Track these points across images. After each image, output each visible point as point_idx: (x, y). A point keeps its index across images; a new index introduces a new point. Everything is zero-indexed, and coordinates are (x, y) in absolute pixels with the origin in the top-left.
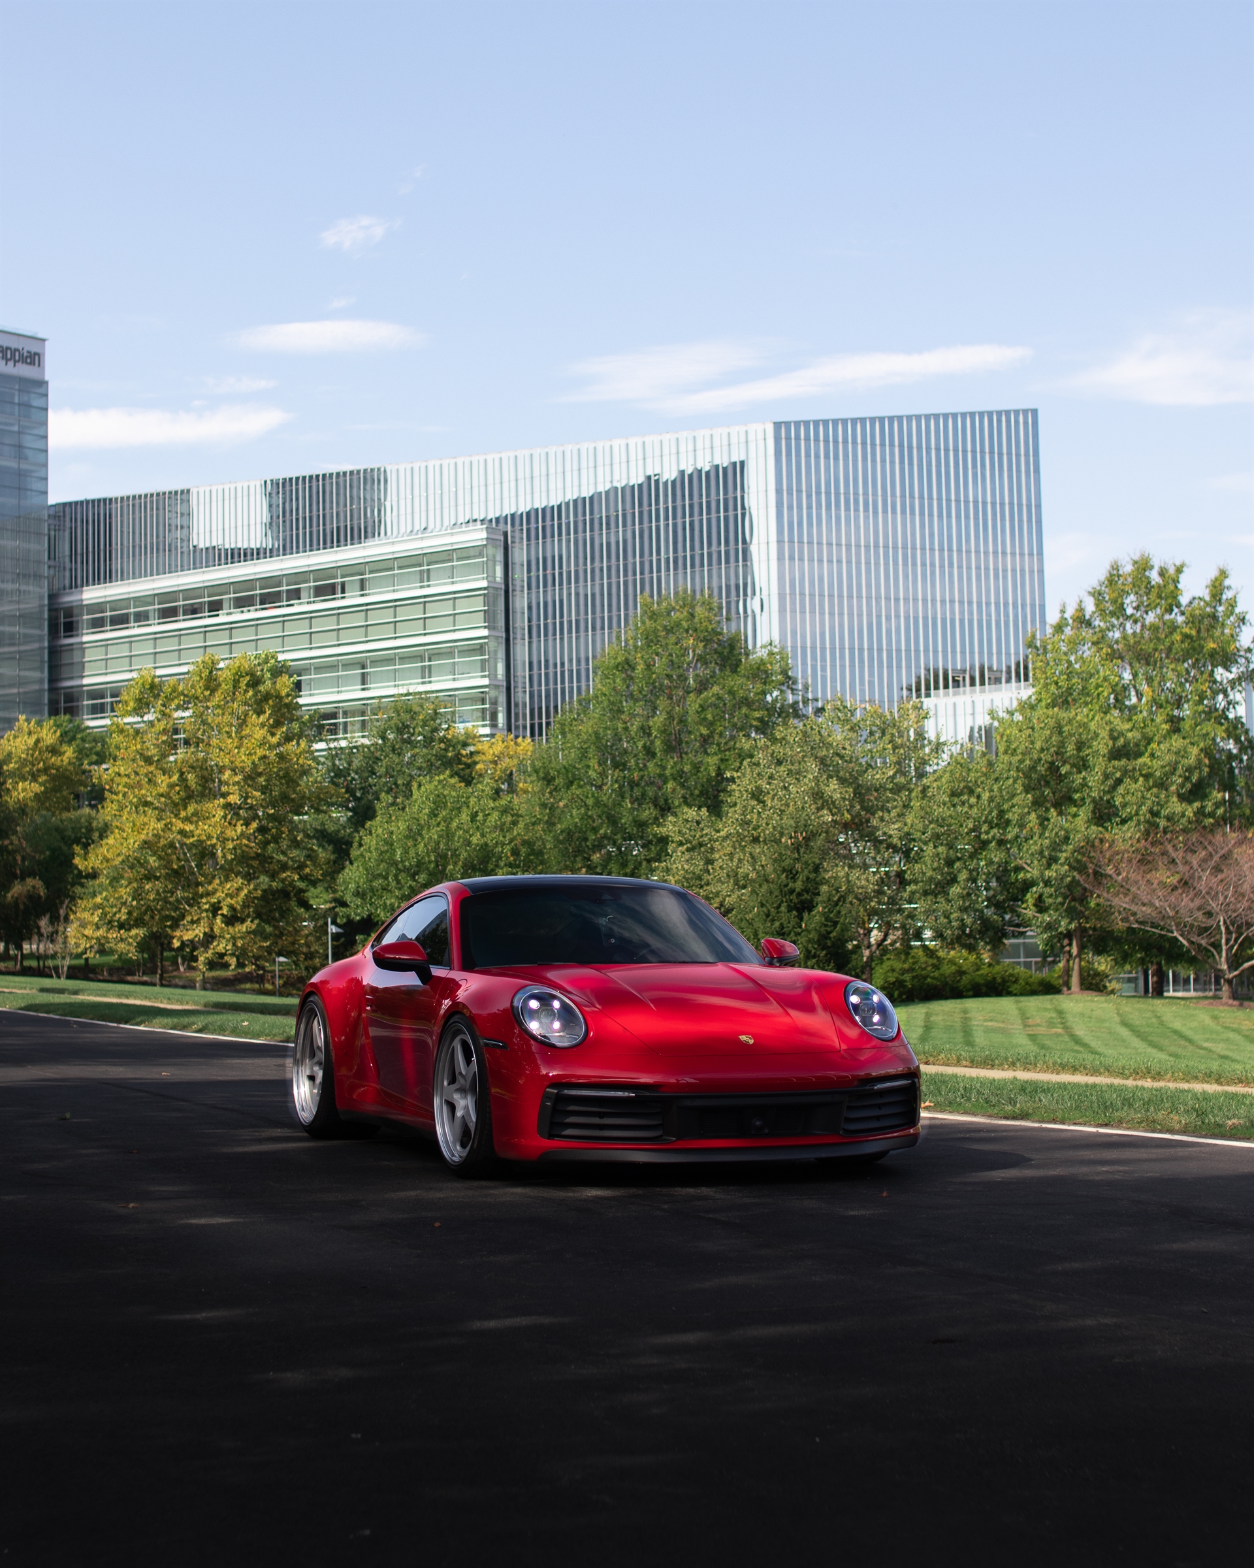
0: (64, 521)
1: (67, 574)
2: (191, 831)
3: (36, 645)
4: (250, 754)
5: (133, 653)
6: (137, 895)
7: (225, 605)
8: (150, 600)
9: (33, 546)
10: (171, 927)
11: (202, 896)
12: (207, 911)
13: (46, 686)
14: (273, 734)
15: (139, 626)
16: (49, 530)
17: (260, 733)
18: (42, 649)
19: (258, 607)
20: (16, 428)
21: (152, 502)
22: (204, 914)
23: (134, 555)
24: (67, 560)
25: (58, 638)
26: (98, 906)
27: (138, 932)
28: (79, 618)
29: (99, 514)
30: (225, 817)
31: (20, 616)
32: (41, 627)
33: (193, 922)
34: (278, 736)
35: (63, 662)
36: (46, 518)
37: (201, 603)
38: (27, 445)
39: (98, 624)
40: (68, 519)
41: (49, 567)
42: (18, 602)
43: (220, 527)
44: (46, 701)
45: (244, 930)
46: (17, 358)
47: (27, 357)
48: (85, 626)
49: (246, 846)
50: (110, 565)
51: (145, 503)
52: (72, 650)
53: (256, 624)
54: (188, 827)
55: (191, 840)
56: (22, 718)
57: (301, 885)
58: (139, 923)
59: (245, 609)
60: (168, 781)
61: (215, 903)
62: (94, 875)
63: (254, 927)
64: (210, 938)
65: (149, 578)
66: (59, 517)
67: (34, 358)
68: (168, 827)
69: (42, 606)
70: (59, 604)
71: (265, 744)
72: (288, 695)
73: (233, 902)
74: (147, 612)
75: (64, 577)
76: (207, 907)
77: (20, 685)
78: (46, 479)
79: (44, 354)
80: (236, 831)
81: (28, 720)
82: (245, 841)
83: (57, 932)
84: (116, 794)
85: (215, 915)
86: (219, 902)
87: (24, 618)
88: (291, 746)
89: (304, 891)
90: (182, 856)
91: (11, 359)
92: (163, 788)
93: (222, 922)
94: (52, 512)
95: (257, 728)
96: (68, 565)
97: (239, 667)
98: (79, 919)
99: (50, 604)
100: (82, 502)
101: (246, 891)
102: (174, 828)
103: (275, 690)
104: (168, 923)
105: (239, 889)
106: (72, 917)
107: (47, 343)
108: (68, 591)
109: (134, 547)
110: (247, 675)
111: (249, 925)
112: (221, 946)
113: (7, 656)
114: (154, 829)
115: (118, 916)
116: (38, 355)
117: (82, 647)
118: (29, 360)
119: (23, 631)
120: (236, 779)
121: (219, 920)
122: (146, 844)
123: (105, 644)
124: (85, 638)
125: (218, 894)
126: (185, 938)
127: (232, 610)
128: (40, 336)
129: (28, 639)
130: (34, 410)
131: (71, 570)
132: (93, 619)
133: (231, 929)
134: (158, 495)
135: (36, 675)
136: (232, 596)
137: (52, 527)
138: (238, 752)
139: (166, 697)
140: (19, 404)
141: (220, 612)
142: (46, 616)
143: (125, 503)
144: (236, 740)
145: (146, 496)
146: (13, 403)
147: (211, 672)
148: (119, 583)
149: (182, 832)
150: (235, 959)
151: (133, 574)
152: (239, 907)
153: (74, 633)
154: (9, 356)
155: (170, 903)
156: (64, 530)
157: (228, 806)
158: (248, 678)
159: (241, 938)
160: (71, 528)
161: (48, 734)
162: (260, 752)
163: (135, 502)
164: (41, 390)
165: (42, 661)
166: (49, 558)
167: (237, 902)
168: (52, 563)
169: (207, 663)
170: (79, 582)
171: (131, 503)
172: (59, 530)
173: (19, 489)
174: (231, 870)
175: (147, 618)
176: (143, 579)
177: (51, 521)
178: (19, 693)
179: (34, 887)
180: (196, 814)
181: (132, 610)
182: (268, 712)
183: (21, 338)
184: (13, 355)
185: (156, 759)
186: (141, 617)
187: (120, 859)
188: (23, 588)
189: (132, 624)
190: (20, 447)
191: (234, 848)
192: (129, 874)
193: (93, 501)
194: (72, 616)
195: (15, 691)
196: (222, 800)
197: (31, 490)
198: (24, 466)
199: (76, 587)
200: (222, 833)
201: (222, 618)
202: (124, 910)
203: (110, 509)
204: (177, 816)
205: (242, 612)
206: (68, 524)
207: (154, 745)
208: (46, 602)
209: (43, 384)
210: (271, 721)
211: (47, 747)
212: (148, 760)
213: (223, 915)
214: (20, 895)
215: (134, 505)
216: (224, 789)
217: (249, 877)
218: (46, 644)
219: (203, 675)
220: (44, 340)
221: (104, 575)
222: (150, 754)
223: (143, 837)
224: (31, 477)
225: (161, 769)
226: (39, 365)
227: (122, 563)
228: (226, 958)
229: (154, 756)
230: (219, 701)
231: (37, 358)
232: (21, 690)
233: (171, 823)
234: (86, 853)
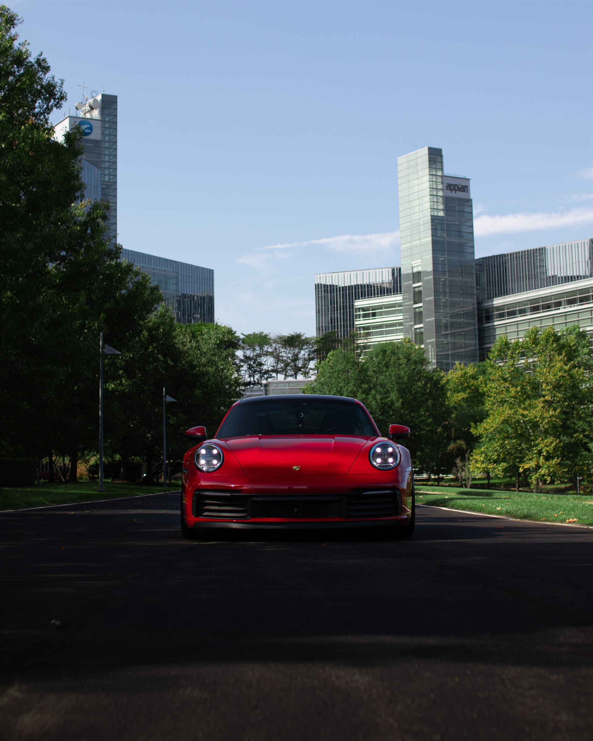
0: (483, 267)
1: (486, 292)
2: (527, 414)
3: (472, 328)
4: (554, 375)
5: (519, 329)
6: (503, 446)
7: (563, 303)
8: (525, 303)
9: (469, 280)
10: (519, 462)
11: (533, 446)
12: (536, 453)
13: (478, 347)
14: (566, 365)
15: (521, 316)
16: (476, 271)
17: (559, 365)
18: (475, 329)
19: (579, 304)
20: (457, 223)
21: (525, 255)
22: (534, 456)
23: (517, 282)
24: (486, 285)
25: (483, 323)
26: (482, 453)
27: (504, 465)
28: (492, 314)
29: (500, 263)
30: (543, 407)
31: (464, 314)
32: (474, 319)
33: (530, 459)
34: (569, 366)
35: (486, 335)
36: (474, 265)
37: (550, 303)
38: (463, 231)
39: (501, 316)
40: (485, 266)
41: (477, 289)
42: (463, 307)
43: (559, 265)
44: (478, 355)
45: (554, 463)
46: (456, 189)
47: (461, 188)
48: (495, 317)
49: (555, 421)
50: (506, 287)
51: (522, 256)
52: (490, 329)
53: (578, 312)
54: (526, 413)
55: (527, 419)
56: (457, 363)
57: (585, 440)
58: (504, 460)
59: (572, 305)
60: (515, 390)
61: (539, 450)
62: (480, 436)
63: (559, 461)
64: (538, 467)
65: (525, 292)
66: (481, 265)
67: (465, 189)
68: (516, 413)
69: (474, 308)
70: (482, 307)
71: (562, 370)
72: (574, 345)
73: (548, 449)
74: (525, 309)
75: (485, 294)
76: (536, 452)
77: (465, 347)
78: (473, 247)
79: (469, 186)
80: (549, 414)
81: (460, 364)
82: (554, 419)
83: (464, 465)
84: (491, 397)
85: (540, 455)
86: (541, 449)
87: (466, 315)
88: (575, 371)
89: (588, 443)
90: (524, 427)
91: (453, 190)
92: (513, 393)
93: (544, 459)
94: (477, 263)
95: (559, 362)
96: (486, 288)
97: (549, 332)
98: (474, 459)
99: (478, 307)
100: (491, 257)
101: (555, 443)
102: (518, 413)
103: (568, 343)
104: (518, 460)
105: (551, 443)
106: (471, 458)
107: (470, 181)
108: (487, 300)
109: (517, 277)
110: (553, 336)
111: (555, 461)
112: (543, 471)
113: (458, 333)
114: (508, 414)
115: (493, 457)
116: (466, 186)
117: (494, 328)
118: (462, 190)
119: (465, 321)
120: (548, 388)
121: (542, 458)
122: (505, 421)
123: (506, 326)
124: (496, 323)
125: (541, 445)
126: (526, 467)
127: (566, 306)
128: (467, 177)
129: (469, 325)
130: (466, 213)
131: (488, 290)
132: (499, 313)
133: (547, 463)
134: (528, 251)
135: (473, 342)
136: (565, 299)
137: (478, 270)
138: (549, 375)
139: (513, 349)
140: (458, 211)
141: (560, 307)
142: (476, 313)
143: (512, 256)
144: (548, 368)
145: (522, 252)
146: (456, 211)
147: (536, 335)
148: (511, 295)
149: (523, 415)
150: (549, 478)
151: (518, 290)
152: (551, 452)
153: (490, 321)
154: (452, 188)
155: (519, 450)
156: (484, 271)
157: (546, 401)
158: (553, 338)
159: (553, 467)
160: (487, 270)
161: (470, 370)
162: (559, 374)
163: (516, 256)
164: (469, 204)
165: (475, 336)
166: (477, 285)
167: (550, 449)
168: (478, 287)
169: (534, 331)
170: (492, 296)
171: (515, 256)
172: (481, 271)
173: (460, 252)
174: (548, 433)
175: (525, 312)
176: (522, 293)
177: (477, 267)
178: (464, 352)
179: (460, 444)
180: (530, 405)
181: (517, 308)
182: (564, 354)
183: (458, 179)
184: (454, 188)
185: (509, 379)
186: (522, 312)
187: (492, 429)
188: (464, 300)
189: (518, 315)
190: (460, 232)
191: (548, 422)
192: (498, 436)
193: (497, 256)
194: (489, 313)
195: (462, 350)
196: (542, 399)
197: (466, 252)
198: (462, 241)
199: (491, 298)
200: (542, 415)
201: (562, 310)
202: (496, 454)
203: (505, 260)
204: (520, 406)
205: (571, 307)
206: (485, 268)
207: (508, 372)
208: (476, 306)
209: (469, 201)
210: (565, 359)
211: (470, 376)
212: (505, 380)
213: (543, 455)
214: (453, 448)
215: (516, 257)
216: (543, 393)
217: (557, 437)
218: (477, 327)
219: (531, 337)
220: (469, 179)
221: (503, 292)
222: (506, 377)
223: (502, 418)
224: (466, 246)
225: (511, 384)
226: (467, 192)
227: (512, 286)
228: (545, 477)
229: (508, 377)
230: (539, 350)
231: (466, 188)
232: (466, 350)
233: (517, 410)
234: (476, 426)
